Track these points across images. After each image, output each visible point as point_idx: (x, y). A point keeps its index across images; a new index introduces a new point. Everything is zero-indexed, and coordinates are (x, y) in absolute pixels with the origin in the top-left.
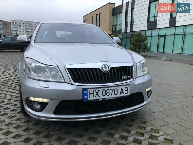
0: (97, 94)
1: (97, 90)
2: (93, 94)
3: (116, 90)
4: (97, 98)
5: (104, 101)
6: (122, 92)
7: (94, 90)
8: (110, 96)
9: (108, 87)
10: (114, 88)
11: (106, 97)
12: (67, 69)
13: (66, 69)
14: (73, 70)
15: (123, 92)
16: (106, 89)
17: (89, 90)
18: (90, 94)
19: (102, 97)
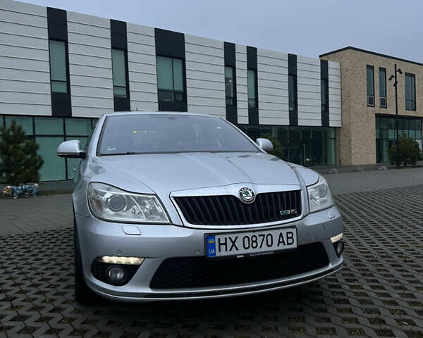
0: (234, 243)
2: (226, 244)
3: (269, 237)
4: (234, 252)
5: (247, 256)
6: (281, 240)
7: (227, 236)
8: (258, 250)
9: (254, 231)
10: (266, 233)
11: (251, 250)
12: (175, 198)
13: (172, 199)
14: (186, 199)
15: (283, 242)
16: (250, 235)
17: (217, 237)
18: (220, 244)
19: (242, 251)
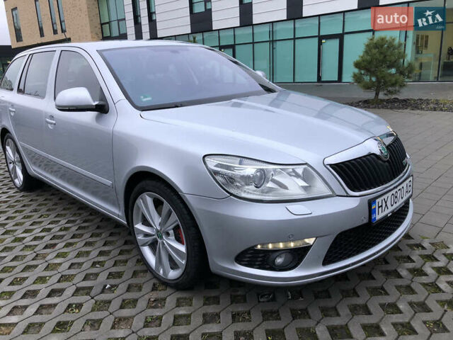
0: (386, 203)
1: (385, 197)
2: (382, 206)
3: (402, 190)
4: (387, 212)
5: (392, 212)
7: (382, 198)
8: (398, 204)
9: (395, 188)
10: (400, 187)
11: (395, 206)
12: (331, 165)
13: (328, 167)
14: (343, 165)
15: (407, 191)
16: (394, 192)
17: (377, 201)
18: (379, 207)
19: (391, 209)
